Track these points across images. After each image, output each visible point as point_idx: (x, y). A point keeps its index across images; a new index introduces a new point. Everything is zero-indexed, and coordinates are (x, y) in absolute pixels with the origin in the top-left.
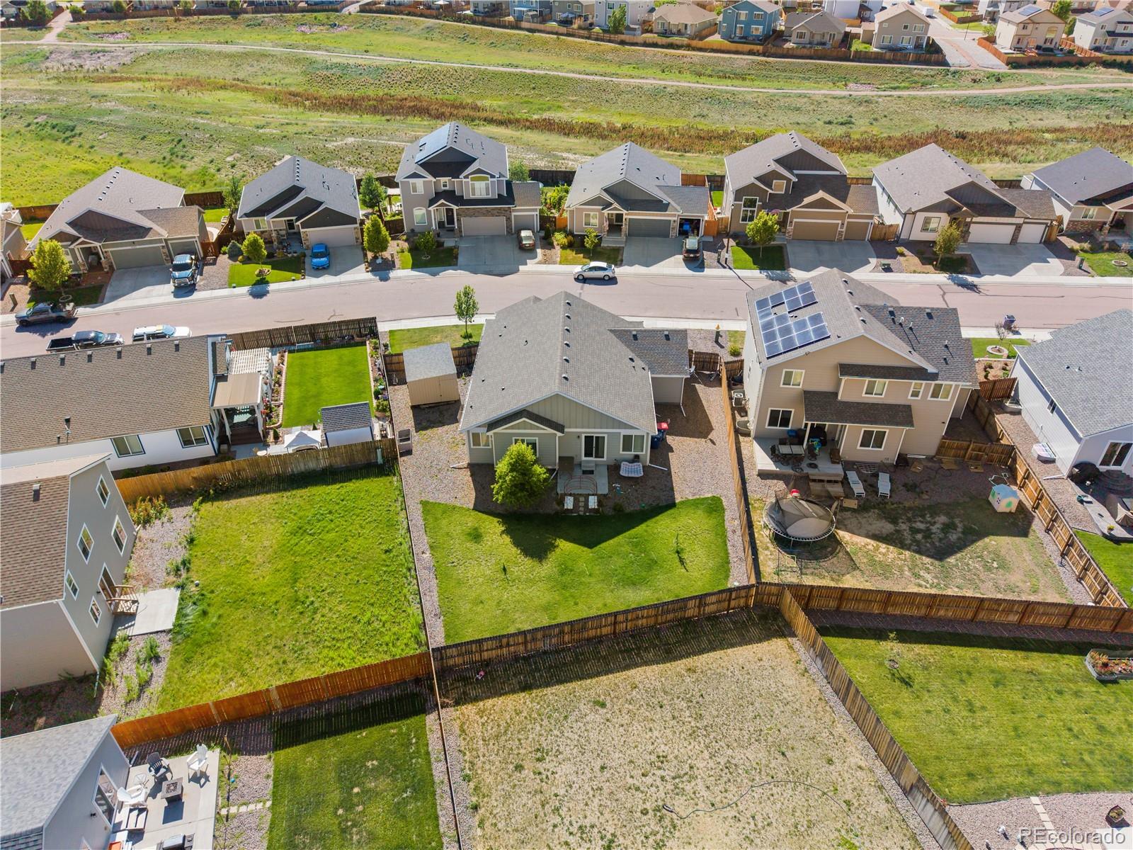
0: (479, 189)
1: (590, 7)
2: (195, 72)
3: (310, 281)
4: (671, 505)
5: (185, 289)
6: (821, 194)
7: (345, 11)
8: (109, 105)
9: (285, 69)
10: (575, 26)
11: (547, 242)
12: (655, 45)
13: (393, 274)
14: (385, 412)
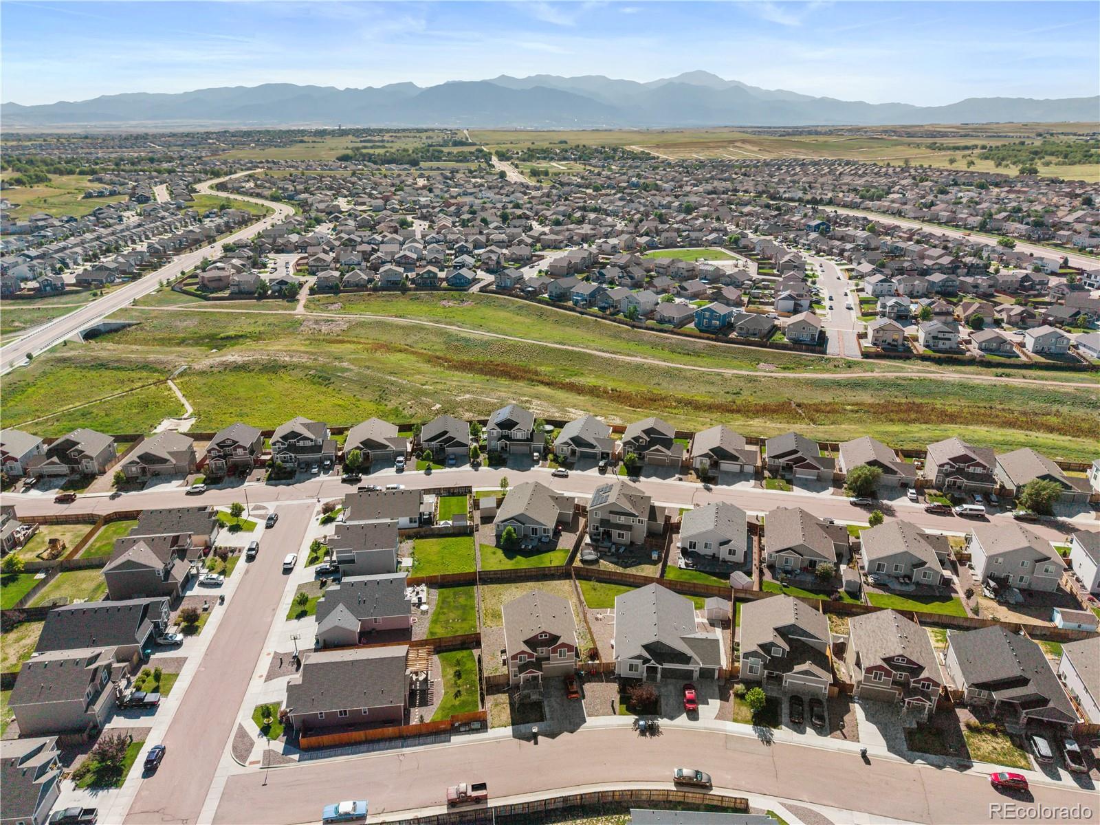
0: (519, 435)
1: (618, 301)
2: (384, 338)
3: (447, 469)
4: (554, 550)
5: (400, 470)
6: (658, 447)
7: (471, 291)
8: (345, 364)
9: (434, 339)
10: (608, 312)
11: (545, 459)
12: (652, 329)
13: (480, 468)
14: (471, 518)
